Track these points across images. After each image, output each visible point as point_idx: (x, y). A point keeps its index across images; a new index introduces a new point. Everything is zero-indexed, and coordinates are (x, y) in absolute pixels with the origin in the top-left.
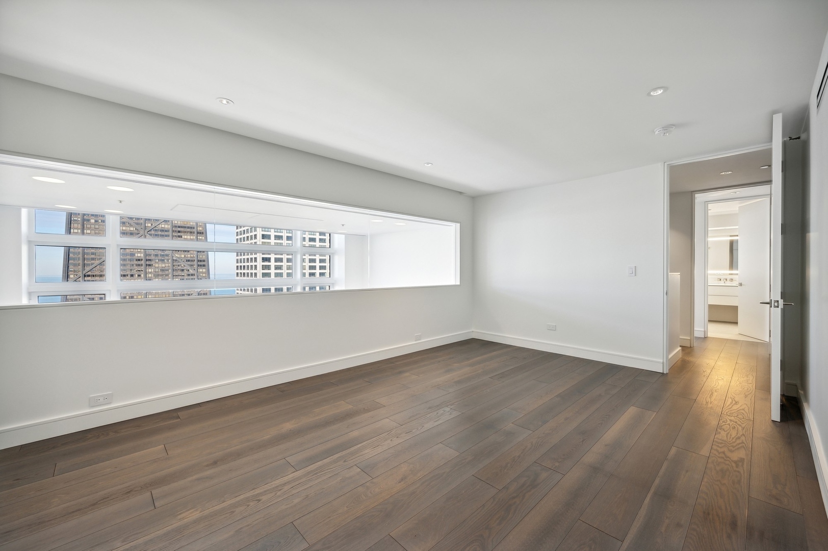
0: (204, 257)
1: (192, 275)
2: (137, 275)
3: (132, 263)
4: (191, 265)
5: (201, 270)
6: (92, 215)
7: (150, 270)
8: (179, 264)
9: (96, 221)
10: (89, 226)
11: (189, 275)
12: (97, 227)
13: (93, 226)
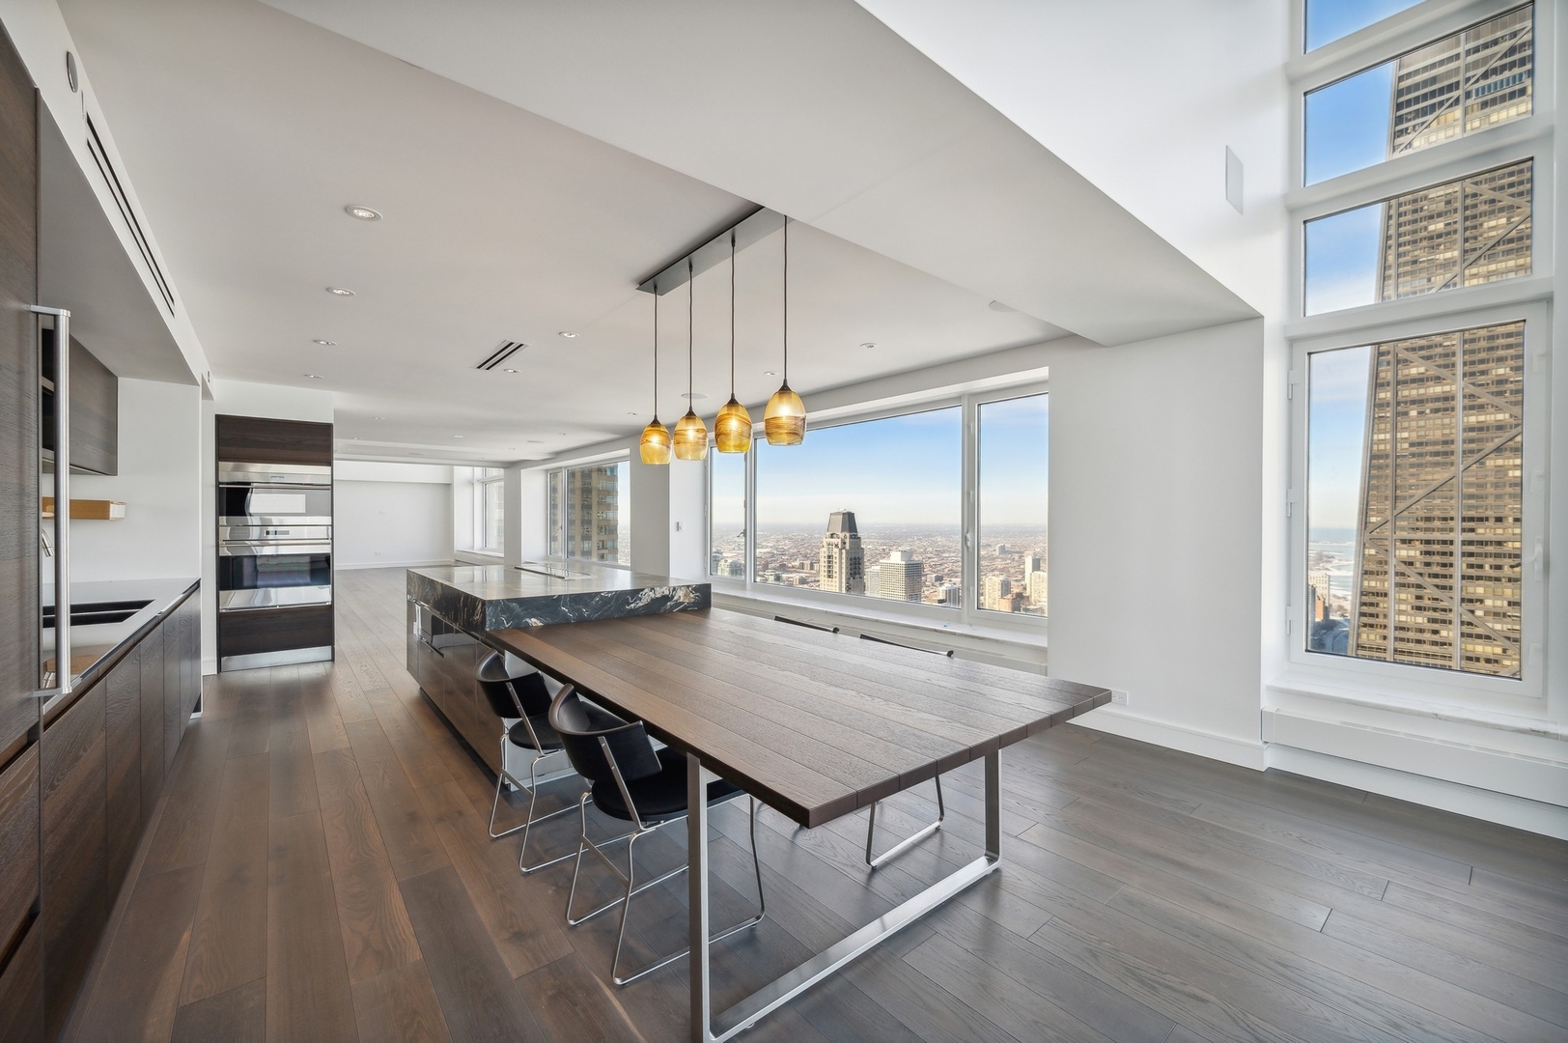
2: (1511, 520)
3: (1499, 491)
6: (1413, 402)
9: (1420, 413)
10: (1406, 424)
12: (1422, 423)
13: (1414, 424)
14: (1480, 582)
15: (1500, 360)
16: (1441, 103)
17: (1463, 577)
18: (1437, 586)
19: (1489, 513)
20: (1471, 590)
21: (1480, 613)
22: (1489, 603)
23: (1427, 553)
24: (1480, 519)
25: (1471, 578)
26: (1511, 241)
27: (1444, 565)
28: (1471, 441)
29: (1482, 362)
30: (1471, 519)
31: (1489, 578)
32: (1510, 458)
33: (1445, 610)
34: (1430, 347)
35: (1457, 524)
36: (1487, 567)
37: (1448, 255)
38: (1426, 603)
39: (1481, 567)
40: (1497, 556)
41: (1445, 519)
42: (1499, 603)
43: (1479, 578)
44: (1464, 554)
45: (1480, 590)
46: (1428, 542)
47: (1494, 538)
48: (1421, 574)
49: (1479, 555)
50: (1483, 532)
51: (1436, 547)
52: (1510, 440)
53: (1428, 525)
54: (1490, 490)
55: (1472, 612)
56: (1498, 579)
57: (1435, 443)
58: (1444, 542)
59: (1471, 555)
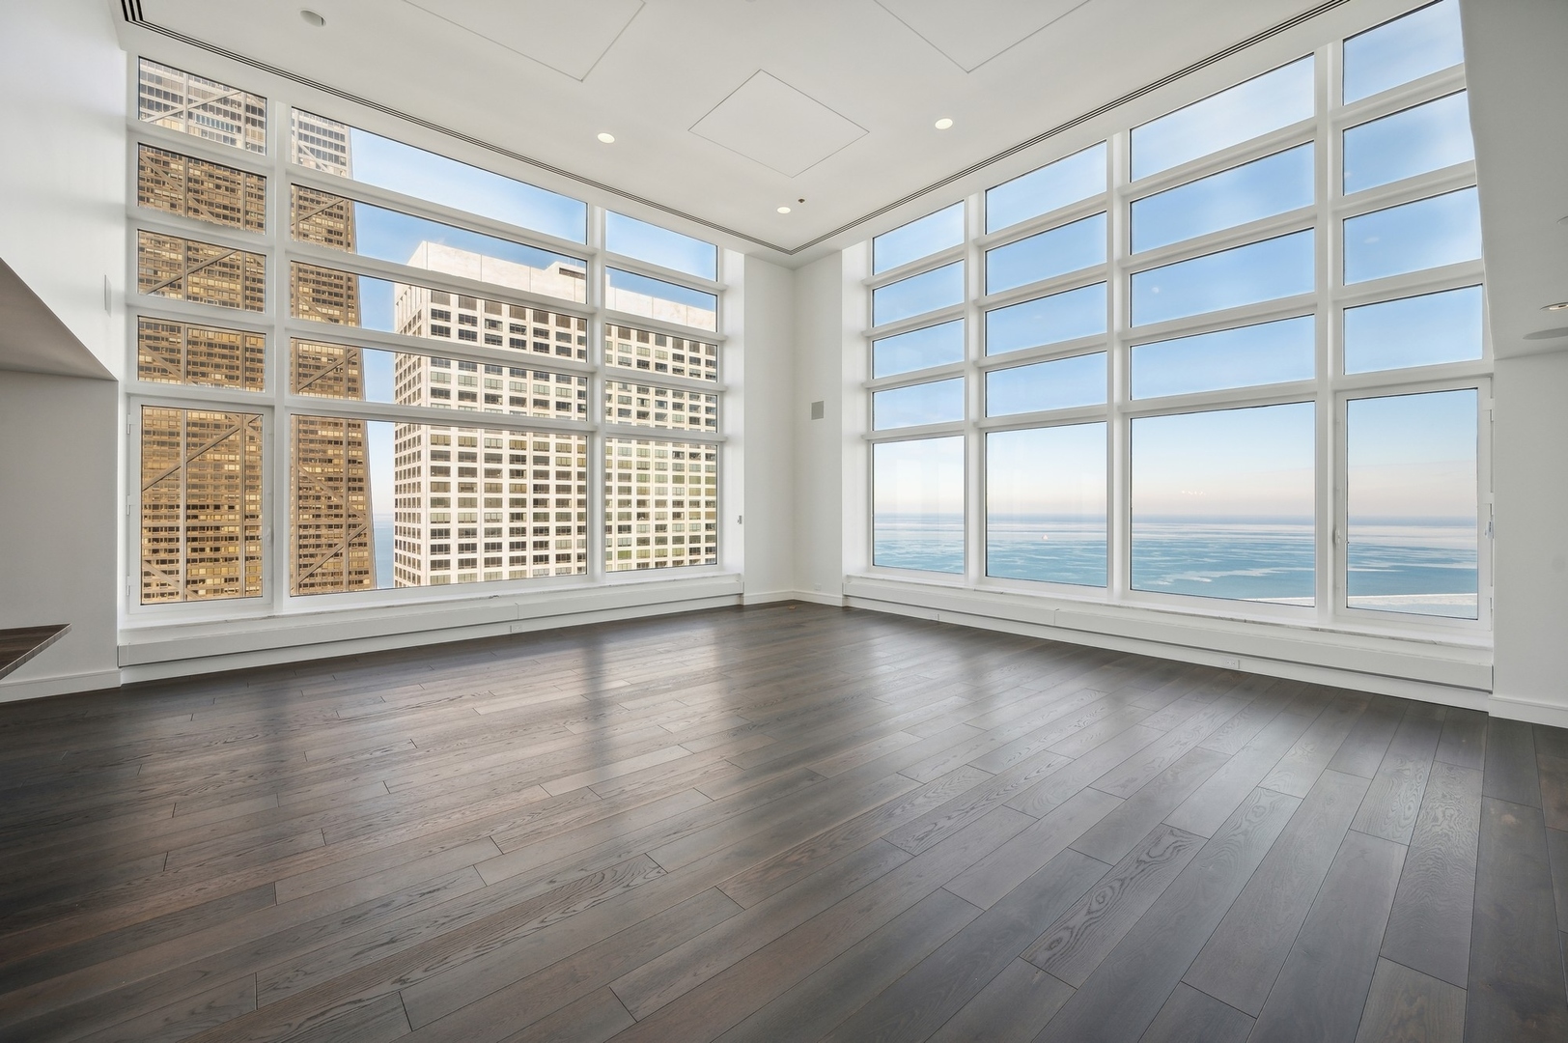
0: (360, 472)
1: (337, 507)
2: (226, 507)
3: (217, 483)
4: (336, 488)
5: (354, 498)
7: (253, 497)
8: (311, 485)
11: (330, 507)
14: (203, 564)
15: (217, 366)
16: (166, 108)
17: (188, 561)
18: (165, 572)
19: (209, 502)
20: (194, 572)
21: (202, 592)
22: (209, 582)
23: (156, 540)
24: (202, 507)
25: (195, 561)
26: (225, 265)
27: (171, 551)
28: (195, 435)
29: (203, 364)
30: (195, 507)
31: (210, 560)
32: (225, 454)
33: (171, 594)
34: (157, 338)
35: (182, 512)
36: (208, 550)
37: (173, 256)
38: (154, 589)
39: (202, 550)
40: (217, 539)
41: (172, 507)
42: (217, 581)
43: (202, 560)
44: (188, 540)
45: (202, 571)
46: (156, 529)
47: (214, 524)
48: (149, 562)
49: (202, 539)
50: (204, 518)
51: (162, 534)
52: (226, 438)
53: (156, 512)
54: (209, 481)
55: (196, 592)
56: (216, 560)
57: (162, 433)
58: (171, 529)
59: (194, 539)
